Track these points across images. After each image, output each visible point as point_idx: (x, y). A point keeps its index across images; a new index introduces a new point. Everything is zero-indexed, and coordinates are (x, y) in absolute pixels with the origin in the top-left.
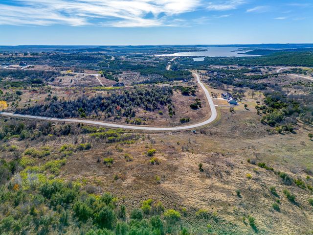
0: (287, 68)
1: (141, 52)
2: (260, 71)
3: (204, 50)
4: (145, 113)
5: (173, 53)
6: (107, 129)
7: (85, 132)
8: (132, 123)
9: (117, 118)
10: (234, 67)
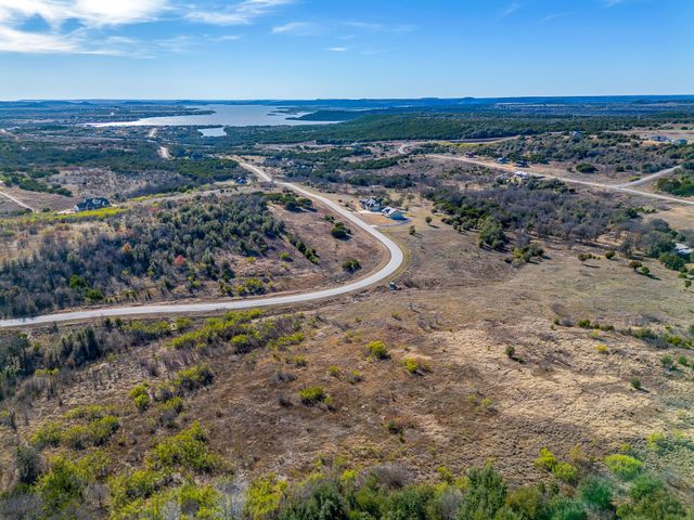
0: (414, 144)
1: (46, 118)
2: (369, 152)
3: (209, 113)
4: (252, 263)
5: (135, 118)
6: (194, 319)
7: (142, 339)
8: (243, 294)
9: (194, 287)
10: (311, 146)
